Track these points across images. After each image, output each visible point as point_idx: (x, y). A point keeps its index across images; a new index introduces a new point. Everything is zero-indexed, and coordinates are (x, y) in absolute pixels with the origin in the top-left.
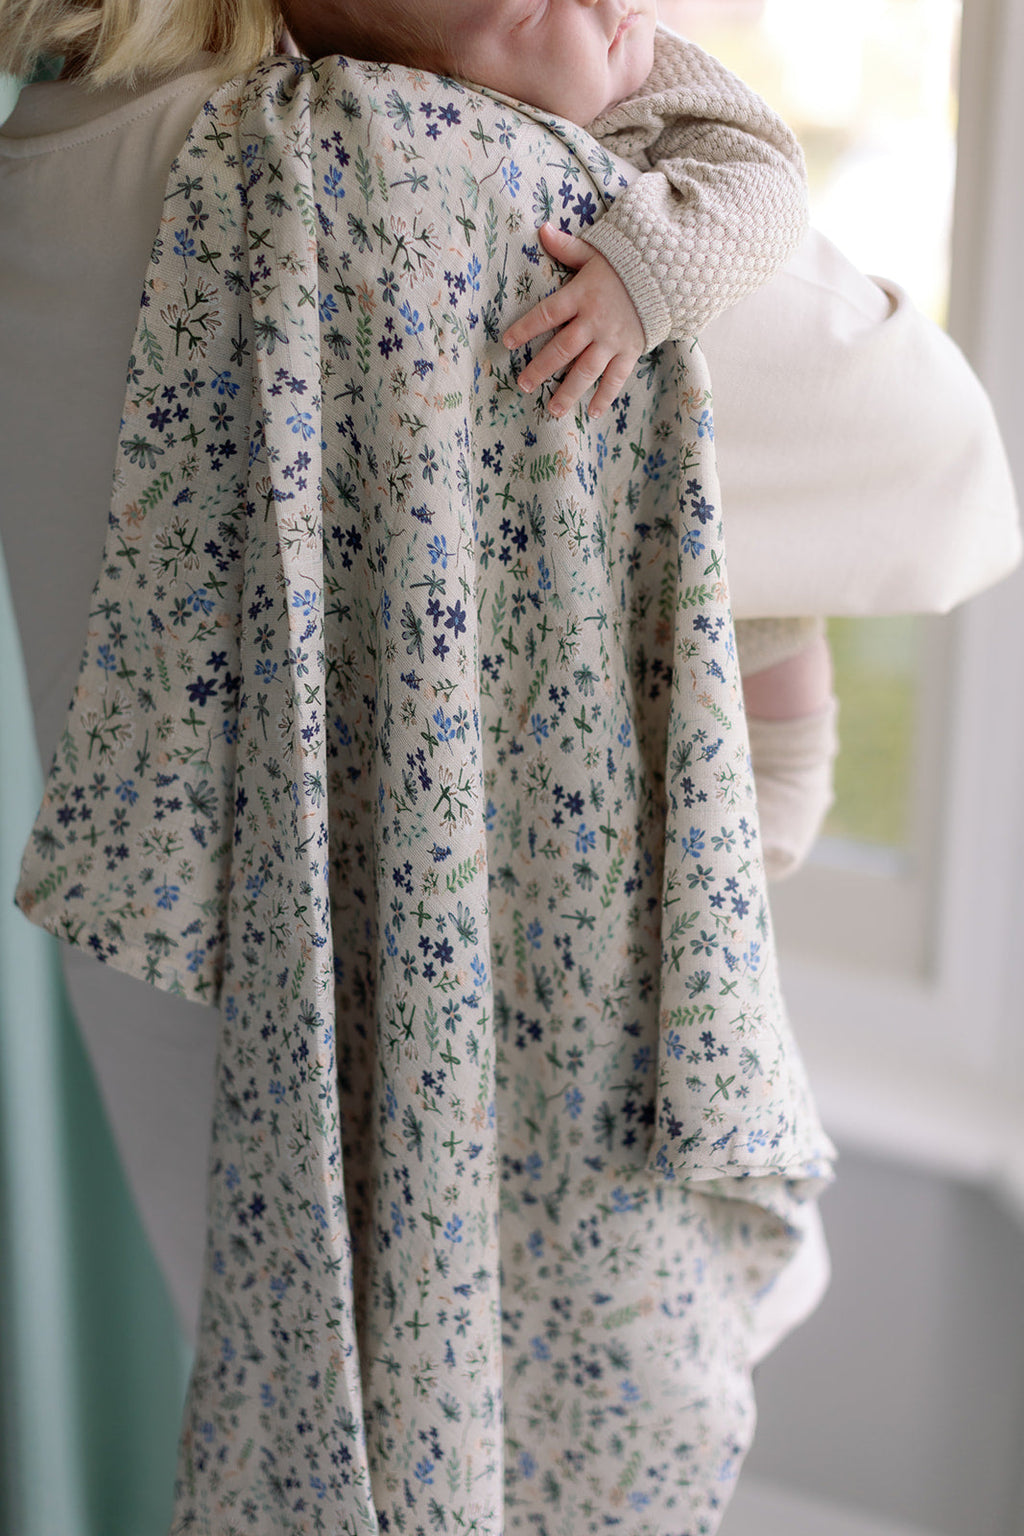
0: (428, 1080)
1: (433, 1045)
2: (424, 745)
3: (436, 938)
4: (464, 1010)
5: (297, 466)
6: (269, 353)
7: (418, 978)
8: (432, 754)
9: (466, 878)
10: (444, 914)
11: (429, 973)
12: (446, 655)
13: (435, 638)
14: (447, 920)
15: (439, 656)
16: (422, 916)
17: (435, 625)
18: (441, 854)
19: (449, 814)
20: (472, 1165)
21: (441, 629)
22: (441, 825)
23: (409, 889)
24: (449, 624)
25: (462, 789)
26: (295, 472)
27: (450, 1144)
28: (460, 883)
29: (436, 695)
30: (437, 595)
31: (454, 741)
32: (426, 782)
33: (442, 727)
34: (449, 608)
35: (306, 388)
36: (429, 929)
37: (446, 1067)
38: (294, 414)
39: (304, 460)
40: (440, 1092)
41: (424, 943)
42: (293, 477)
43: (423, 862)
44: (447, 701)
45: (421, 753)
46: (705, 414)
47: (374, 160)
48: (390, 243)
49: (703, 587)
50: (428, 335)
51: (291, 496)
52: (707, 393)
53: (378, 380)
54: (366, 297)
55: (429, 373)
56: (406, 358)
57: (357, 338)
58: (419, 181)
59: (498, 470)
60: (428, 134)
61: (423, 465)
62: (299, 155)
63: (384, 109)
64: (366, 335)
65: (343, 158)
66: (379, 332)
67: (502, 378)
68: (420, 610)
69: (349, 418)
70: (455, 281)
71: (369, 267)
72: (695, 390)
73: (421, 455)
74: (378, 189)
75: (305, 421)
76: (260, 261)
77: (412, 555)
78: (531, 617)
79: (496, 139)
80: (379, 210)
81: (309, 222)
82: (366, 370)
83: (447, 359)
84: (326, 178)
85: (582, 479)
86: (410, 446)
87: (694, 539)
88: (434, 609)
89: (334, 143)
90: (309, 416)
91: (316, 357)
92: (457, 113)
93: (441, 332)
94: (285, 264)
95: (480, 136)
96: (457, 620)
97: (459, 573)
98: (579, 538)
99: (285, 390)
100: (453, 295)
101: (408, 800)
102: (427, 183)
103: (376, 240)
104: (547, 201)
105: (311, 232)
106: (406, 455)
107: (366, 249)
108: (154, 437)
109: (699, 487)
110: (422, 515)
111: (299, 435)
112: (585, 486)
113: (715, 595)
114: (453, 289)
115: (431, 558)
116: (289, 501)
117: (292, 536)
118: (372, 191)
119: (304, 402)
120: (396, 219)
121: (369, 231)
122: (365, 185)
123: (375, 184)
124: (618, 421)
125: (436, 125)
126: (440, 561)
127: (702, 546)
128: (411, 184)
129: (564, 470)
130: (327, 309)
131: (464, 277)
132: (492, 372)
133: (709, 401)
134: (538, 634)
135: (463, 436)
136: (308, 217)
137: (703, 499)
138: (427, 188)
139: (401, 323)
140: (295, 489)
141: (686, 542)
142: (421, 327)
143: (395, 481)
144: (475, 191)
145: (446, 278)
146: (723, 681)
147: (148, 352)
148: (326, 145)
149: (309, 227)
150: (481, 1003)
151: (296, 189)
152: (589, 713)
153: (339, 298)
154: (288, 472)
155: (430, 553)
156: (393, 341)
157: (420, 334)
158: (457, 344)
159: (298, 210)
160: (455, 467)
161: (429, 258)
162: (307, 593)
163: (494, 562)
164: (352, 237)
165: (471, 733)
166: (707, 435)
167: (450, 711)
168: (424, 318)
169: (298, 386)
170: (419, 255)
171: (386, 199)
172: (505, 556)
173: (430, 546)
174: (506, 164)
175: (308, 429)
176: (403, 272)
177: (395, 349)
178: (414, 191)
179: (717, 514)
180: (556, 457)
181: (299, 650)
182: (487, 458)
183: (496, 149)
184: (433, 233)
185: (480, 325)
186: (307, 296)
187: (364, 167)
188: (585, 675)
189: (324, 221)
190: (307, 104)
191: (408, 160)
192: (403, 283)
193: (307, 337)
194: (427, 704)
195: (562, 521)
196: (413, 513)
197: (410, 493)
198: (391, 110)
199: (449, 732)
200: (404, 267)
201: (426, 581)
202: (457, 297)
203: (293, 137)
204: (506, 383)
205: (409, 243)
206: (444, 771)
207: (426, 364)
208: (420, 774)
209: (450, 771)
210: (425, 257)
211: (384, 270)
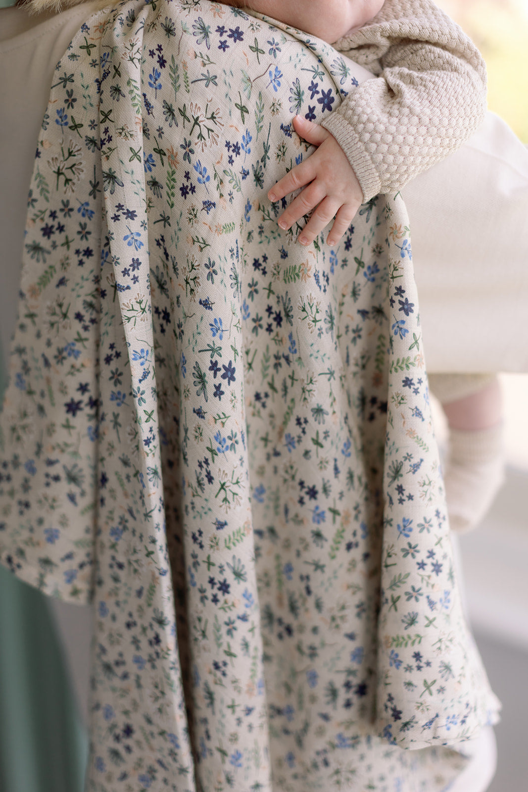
0: (216, 666)
1: (219, 645)
2: (208, 455)
3: (219, 578)
4: (239, 624)
5: (131, 268)
6: (112, 193)
7: (209, 602)
8: (213, 461)
9: (238, 540)
10: (224, 563)
11: (215, 600)
12: (222, 396)
13: (215, 386)
14: (226, 567)
15: (218, 397)
16: (210, 564)
17: (215, 377)
18: (221, 525)
19: (225, 500)
20: (247, 720)
21: (219, 380)
22: (221, 506)
23: (201, 547)
24: (224, 377)
25: (234, 484)
26: (130, 272)
27: (232, 707)
28: (234, 544)
29: (216, 422)
30: (216, 358)
31: (228, 453)
32: (210, 479)
33: (220, 443)
34: (224, 366)
35: (136, 216)
36: (215, 573)
37: (227, 659)
38: (129, 233)
39: (136, 264)
40: (224, 674)
41: (212, 581)
42: (129, 275)
43: (210, 530)
44: (223, 426)
45: (207, 460)
46: (405, 242)
47: (181, 65)
48: (189, 121)
49: (408, 359)
50: (213, 184)
51: (128, 288)
52: (406, 228)
53: (179, 213)
54: (173, 157)
55: (213, 210)
56: (197, 199)
57: (167, 184)
58: (211, 80)
59: (264, 273)
60: (220, 47)
61: (207, 271)
62: (132, 60)
63: (191, 30)
64: (172, 183)
65: (162, 62)
66: (181, 181)
67: (266, 212)
68: (205, 367)
69: (163, 237)
70: (233, 148)
71: (175, 137)
72: (398, 225)
73: (206, 265)
74: (183, 84)
75: (136, 238)
76: (106, 131)
77: (199, 330)
78: (285, 370)
79: (267, 51)
80: (183, 99)
81: (136, 105)
82: (172, 206)
83: (225, 200)
84: (151, 76)
85: (318, 281)
86: (200, 258)
87: (401, 326)
88: (214, 367)
89: (157, 53)
90: (139, 234)
91: (143, 195)
92: (242, 33)
93: (221, 182)
94: (121, 133)
95: (256, 49)
96: (229, 375)
97: (231, 342)
98: (315, 321)
99: (122, 217)
100: (231, 157)
101: (199, 490)
102: (216, 80)
103: (180, 119)
104: (299, 94)
105: (138, 111)
106: (196, 264)
107: (174, 125)
108: (45, 243)
109: (404, 292)
110: (206, 304)
111: (132, 247)
112: (320, 287)
113: (416, 363)
114: (231, 153)
115: (212, 333)
117: (130, 314)
118: (179, 86)
119: (136, 225)
120: (194, 105)
121: (176, 113)
122: (175, 81)
123: (181, 81)
124: (345, 243)
125: (225, 42)
126: (218, 335)
127: (407, 331)
128: (206, 81)
129: (306, 276)
130: (149, 164)
131: (240, 145)
132: (259, 208)
133: (408, 233)
134: (289, 382)
135: (235, 252)
136: (136, 102)
137: (406, 299)
138: (216, 84)
139: (195, 175)
140: (130, 283)
141: (396, 328)
142: (208, 178)
143: (189, 281)
144: (249, 88)
145: (226, 146)
146: (423, 420)
147: (40, 188)
148: (152, 54)
149: (136, 108)
150: (251, 618)
151: (129, 83)
152: (322, 436)
153: (156, 157)
154: (125, 272)
155: (212, 329)
156: (189, 187)
157: (207, 183)
158: (232, 190)
159: (129, 96)
160: (230, 272)
161: (216, 132)
163: (262, 332)
164: (165, 116)
165: (240, 447)
166: (407, 256)
167: (226, 433)
168: (210, 172)
169: (131, 215)
170: (209, 130)
171: (188, 92)
172: (269, 329)
173: (211, 325)
174: (272, 68)
175: (138, 243)
176: (197, 141)
177: (190, 192)
178: (207, 86)
179: (416, 309)
180: (300, 267)
181: (139, 388)
182: (256, 264)
183: (266, 58)
184: (219, 115)
185: (251, 177)
186: (135, 154)
187: (175, 69)
188: (318, 411)
189: (148, 105)
190: (142, 25)
191: (204, 65)
192: (197, 148)
193: (136, 182)
194: (210, 429)
195: (304, 310)
196: (200, 303)
197: (199, 290)
198: (196, 31)
199: (225, 446)
200: (198, 138)
201: (208, 348)
202: (234, 158)
203: (130, 47)
204: (269, 216)
205: (202, 121)
206: (222, 472)
207: (211, 203)
208: (206, 474)
209: (226, 472)
210: (213, 131)
211: (185, 139)
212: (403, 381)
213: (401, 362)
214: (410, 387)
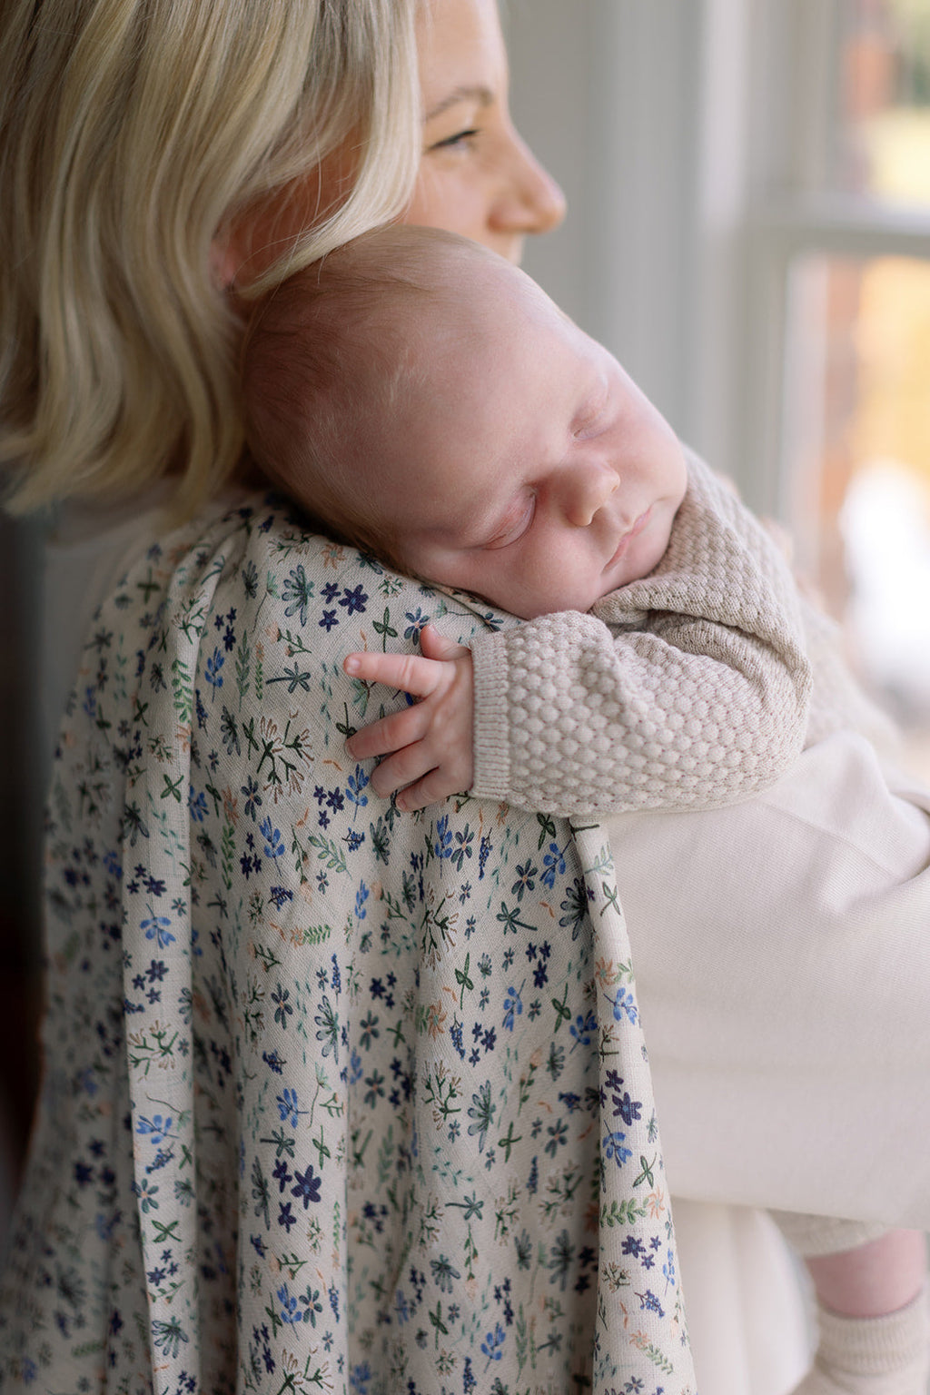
2: (268, 1322)
8: (275, 1335)
12: (292, 1226)
13: (281, 1205)
15: (284, 1227)
17: (282, 1190)
21: (287, 1197)
24: (296, 1192)
25: (309, 1380)
29: (280, 1269)
30: (285, 1157)
31: (300, 1324)
32: (270, 1365)
33: (287, 1306)
34: (297, 1174)
44: (293, 1278)
45: (266, 1329)
47: (254, 651)
48: (257, 749)
49: (632, 1202)
50: (290, 858)
51: (140, 1009)
53: (239, 901)
54: (231, 804)
55: (287, 903)
57: (222, 848)
58: (299, 680)
59: (390, 1003)
60: (322, 623)
61: (276, 1006)
62: (185, 627)
63: (281, 589)
64: (230, 847)
65: (229, 640)
66: (241, 849)
67: (394, 905)
70: (328, 798)
71: (235, 773)
73: (273, 995)
74: (253, 684)
77: (263, 1105)
80: (251, 708)
81: (182, 705)
82: (229, 886)
83: (310, 888)
84: (209, 662)
87: (618, 1143)
88: (281, 1171)
89: (226, 621)
90: (166, 921)
92: (365, 598)
93: (305, 856)
95: (384, 629)
96: (309, 1188)
97: (315, 1132)
100: (323, 815)
102: (308, 681)
103: (244, 742)
105: (183, 716)
106: (259, 992)
107: (234, 752)
109: (621, 1081)
110: (274, 1062)
111: (154, 942)
113: (648, 1210)
114: (324, 807)
115: (280, 1113)
116: (138, 1014)
117: (139, 1054)
118: (248, 685)
119: (162, 906)
120: (267, 720)
121: (240, 731)
122: (243, 674)
123: (251, 678)
124: (535, 973)
126: (290, 1117)
127: (628, 1152)
128: (290, 682)
131: (342, 792)
132: (382, 897)
136: (181, 700)
137: (626, 1096)
138: (307, 688)
139: (261, 841)
140: (145, 1002)
141: (608, 1145)
142: (281, 850)
143: (250, 1018)
144: (365, 695)
145: (315, 795)
146: (661, 1314)
148: (219, 622)
149: (180, 711)
151: (174, 667)
154: (138, 982)
155: (280, 1107)
156: (253, 861)
157: (279, 857)
158: (325, 870)
159: (171, 690)
160: (315, 1012)
162: (158, 1119)
164: (223, 734)
167: (297, 1289)
168: (286, 839)
169: (157, 887)
170: (288, 766)
171: (260, 698)
173: (279, 1099)
176: (267, 783)
177: (254, 869)
178: (291, 690)
181: (145, 1183)
182: (376, 988)
183: (399, 644)
184: (307, 742)
185: (367, 845)
187: (244, 656)
188: (442, 1268)
189: (200, 710)
190: (216, 568)
191: (291, 653)
192: (267, 796)
197: (261, 1034)
198: (288, 590)
199: (294, 1312)
200: (269, 779)
201: (273, 1138)
202: (329, 816)
203: (187, 605)
204: (398, 911)
205: (277, 751)
206: (288, 1356)
207: (284, 893)
208: (263, 1353)
209: (295, 1358)
210: (295, 769)
211: (250, 778)
212: (624, 1244)
213: (619, 1207)
214: (636, 1256)
